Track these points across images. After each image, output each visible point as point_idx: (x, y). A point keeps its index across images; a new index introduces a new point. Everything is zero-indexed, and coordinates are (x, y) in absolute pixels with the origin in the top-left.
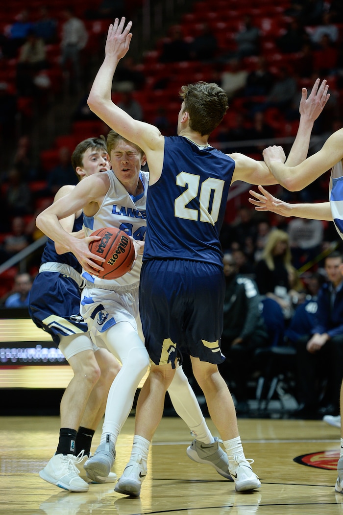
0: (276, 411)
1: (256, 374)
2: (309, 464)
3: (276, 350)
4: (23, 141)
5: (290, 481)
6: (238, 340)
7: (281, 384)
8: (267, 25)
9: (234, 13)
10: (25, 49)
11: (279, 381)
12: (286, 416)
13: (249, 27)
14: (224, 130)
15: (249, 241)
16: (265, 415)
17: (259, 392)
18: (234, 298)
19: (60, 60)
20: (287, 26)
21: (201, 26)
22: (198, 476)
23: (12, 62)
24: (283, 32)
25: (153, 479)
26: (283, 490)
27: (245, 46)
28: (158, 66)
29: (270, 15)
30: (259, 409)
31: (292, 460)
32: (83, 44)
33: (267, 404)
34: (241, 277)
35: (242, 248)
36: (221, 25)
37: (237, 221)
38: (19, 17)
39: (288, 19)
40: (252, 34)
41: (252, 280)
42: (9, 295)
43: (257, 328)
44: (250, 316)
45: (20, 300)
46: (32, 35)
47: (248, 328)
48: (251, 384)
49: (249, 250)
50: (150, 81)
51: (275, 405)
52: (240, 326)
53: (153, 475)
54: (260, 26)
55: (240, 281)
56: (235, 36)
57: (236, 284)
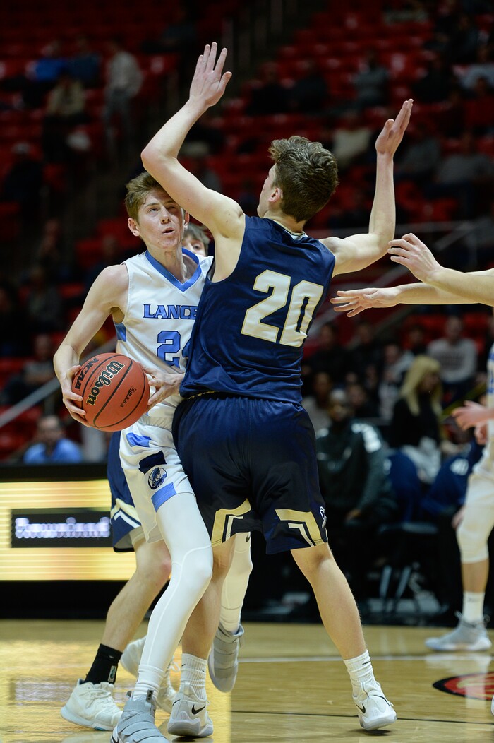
0: (409, 615)
1: (381, 562)
2: (455, 691)
3: (409, 527)
4: (51, 226)
5: (428, 715)
6: (355, 513)
7: (415, 577)
8: (398, 63)
9: (351, 46)
10: (55, 97)
11: (413, 571)
12: (422, 622)
13: (373, 66)
14: (336, 212)
15: (371, 371)
16: (394, 620)
17: (384, 588)
18: (348, 453)
19: (105, 112)
20: (427, 65)
21: (304, 65)
22: (296, 708)
23: (37, 114)
24: (421, 73)
25: (233, 711)
26: (417, 728)
27: (367, 93)
28: (244, 121)
29: (404, 49)
30: (384, 612)
31: (430, 685)
32: (135, 89)
33: (395, 605)
34: (358, 422)
35: (361, 381)
36: (334, 63)
37: (354, 343)
38: (48, 49)
39: (429, 55)
40: (377, 76)
41: (374, 427)
42: (30, 446)
43: (382, 495)
44: (372, 478)
45: (45, 454)
46: (65, 75)
47: (369, 495)
48: (373, 576)
49: (371, 383)
50: (232, 142)
51: (406, 606)
52: (357, 493)
53: (232, 706)
54: (388, 65)
55: (357, 428)
56: (352, 79)
57: (351, 432)
